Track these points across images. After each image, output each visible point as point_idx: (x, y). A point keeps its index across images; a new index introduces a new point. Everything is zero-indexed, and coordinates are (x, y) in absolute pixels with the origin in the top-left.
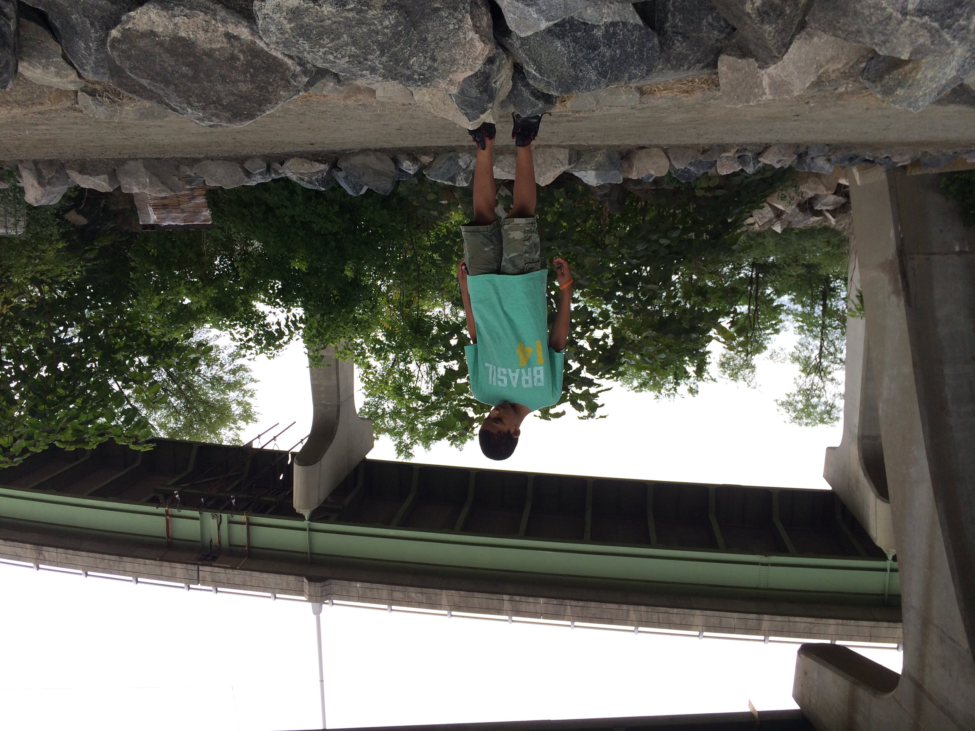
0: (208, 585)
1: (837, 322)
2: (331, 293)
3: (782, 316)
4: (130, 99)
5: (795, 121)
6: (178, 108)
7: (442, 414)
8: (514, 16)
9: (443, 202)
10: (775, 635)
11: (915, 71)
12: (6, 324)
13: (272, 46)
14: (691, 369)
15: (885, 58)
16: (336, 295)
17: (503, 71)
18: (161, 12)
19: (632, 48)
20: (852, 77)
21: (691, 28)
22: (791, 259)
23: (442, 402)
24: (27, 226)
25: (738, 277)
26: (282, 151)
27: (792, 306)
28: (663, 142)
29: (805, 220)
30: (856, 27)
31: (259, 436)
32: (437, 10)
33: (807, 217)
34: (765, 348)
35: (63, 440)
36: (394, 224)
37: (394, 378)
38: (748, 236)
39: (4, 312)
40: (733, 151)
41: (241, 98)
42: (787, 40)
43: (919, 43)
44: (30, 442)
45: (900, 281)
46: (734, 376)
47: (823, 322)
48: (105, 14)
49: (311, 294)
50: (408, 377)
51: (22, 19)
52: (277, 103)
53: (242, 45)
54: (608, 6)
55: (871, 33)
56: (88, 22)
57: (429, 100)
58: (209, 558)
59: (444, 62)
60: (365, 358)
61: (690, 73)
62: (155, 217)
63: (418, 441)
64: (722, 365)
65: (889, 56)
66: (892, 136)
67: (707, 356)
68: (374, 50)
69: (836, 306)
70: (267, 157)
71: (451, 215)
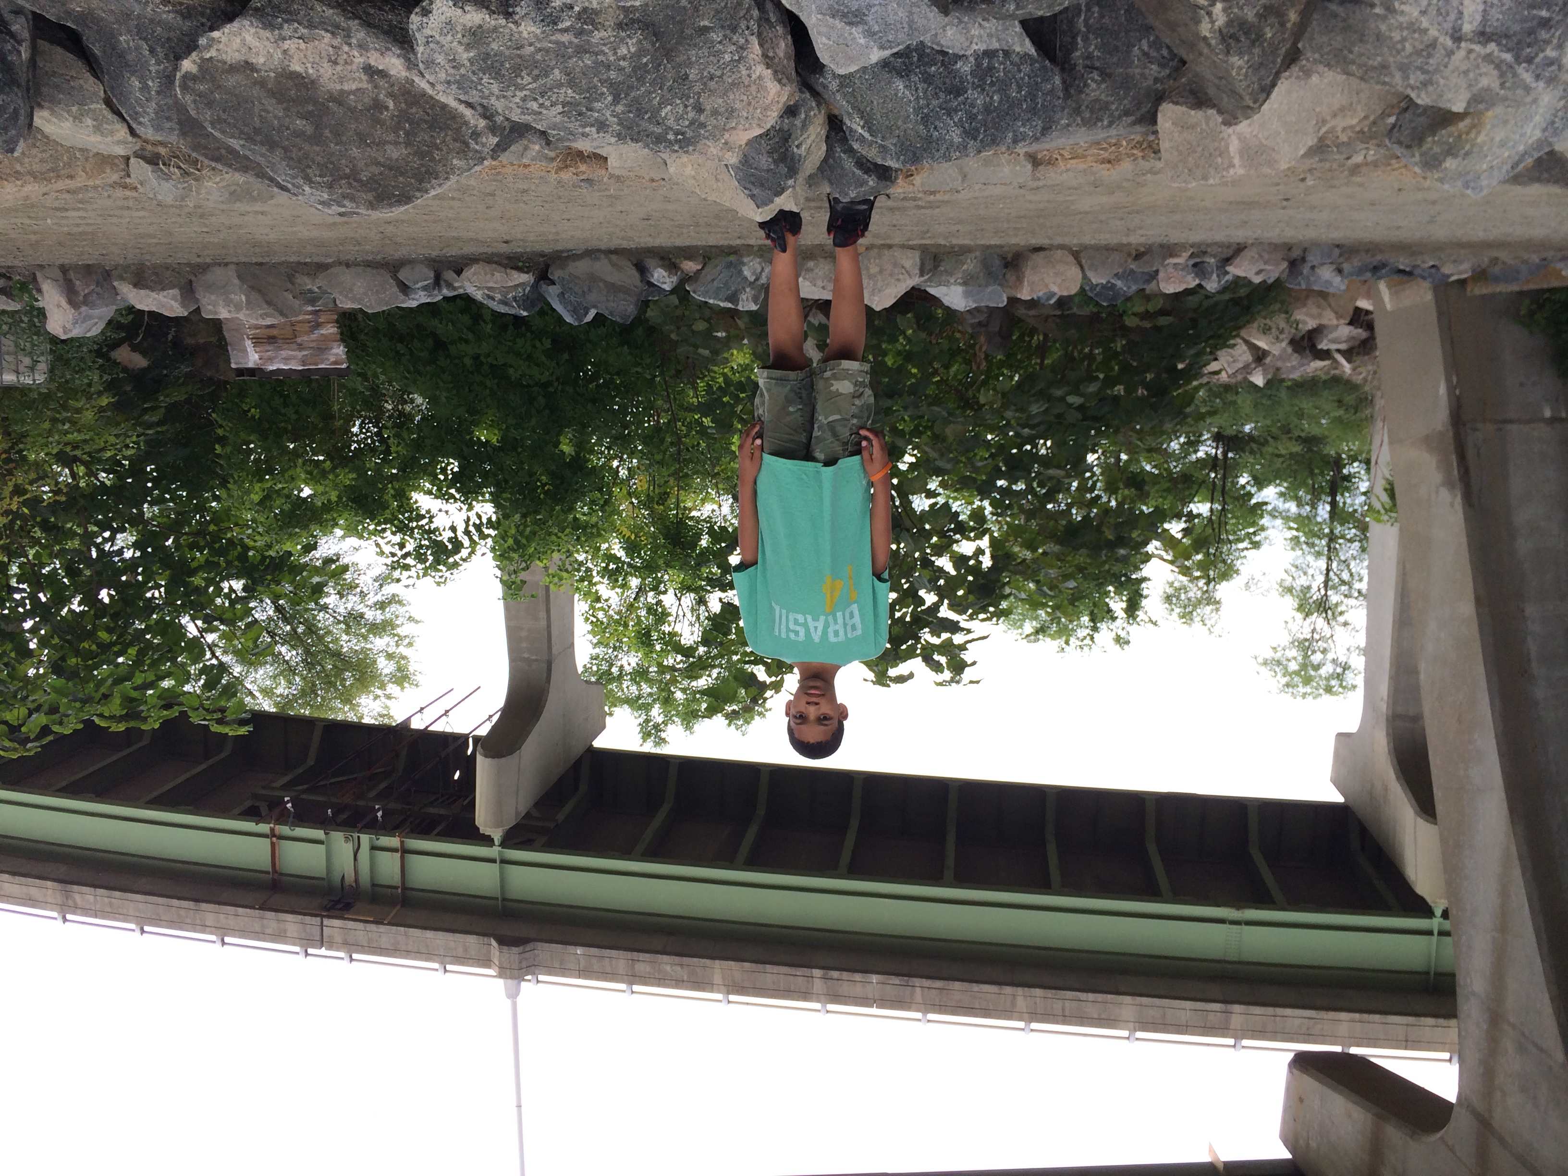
0: (338, 950)
1: (1353, 531)
2: (538, 480)
3: (1265, 521)
4: (214, 169)
5: (1284, 208)
6: (290, 186)
7: (714, 675)
8: (827, 42)
9: (719, 334)
10: (1252, 1038)
11: (1474, 132)
12: (16, 527)
13: (439, 87)
14: (1118, 605)
15: (1426, 109)
16: (546, 484)
17: (811, 128)
18: (262, 31)
19: (1019, 92)
20: (1376, 138)
21: (1115, 59)
22: (1279, 428)
23: (715, 658)
24: (51, 371)
25: (1194, 457)
26: (459, 253)
27: (1281, 505)
28: (1072, 241)
29: (1303, 365)
30: (1379, 59)
31: (422, 709)
32: (706, 29)
33: (1305, 361)
34: (1237, 572)
35: (107, 714)
36: (639, 369)
37: (638, 617)
38: (1210, 390)
39: (14, 507)
40: (1186, 255)
41: (391, 169)
42: (1268, 81)
43: (1480, 85)
44: (54, 717)
45: (1455, 464)
46: (1187, 616)
47: (1332, 531)
48: (172, 34)
49: (506, 482)
50: (660, 615)
51: (40, 42)
52: (447, 179)
53: (392, 85)
54: (980, 25)
55: (1404, 69)
56: (145, 46)
57: (693, 173)
58: (339, 906)
59: (715, 113)
60: (591, 584)
61: (1113, 132)
62: (257, 356)
63: (676, 719)
64: (1168, 599)
65: (1432, 107)
66: (1440, 233)
67: (1144, 585)
68: (603, 94)
69: (1352, 505)
70: (434, 261)
71: (732, 354)
